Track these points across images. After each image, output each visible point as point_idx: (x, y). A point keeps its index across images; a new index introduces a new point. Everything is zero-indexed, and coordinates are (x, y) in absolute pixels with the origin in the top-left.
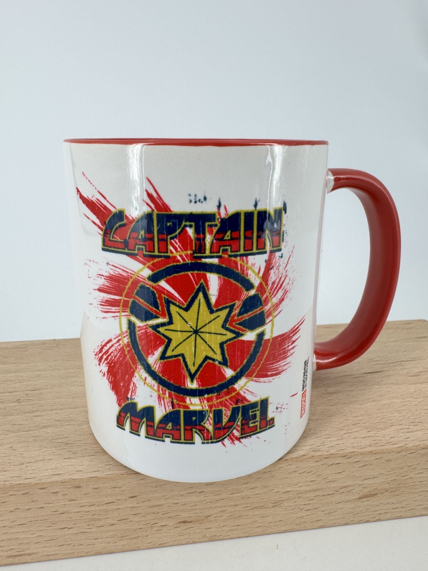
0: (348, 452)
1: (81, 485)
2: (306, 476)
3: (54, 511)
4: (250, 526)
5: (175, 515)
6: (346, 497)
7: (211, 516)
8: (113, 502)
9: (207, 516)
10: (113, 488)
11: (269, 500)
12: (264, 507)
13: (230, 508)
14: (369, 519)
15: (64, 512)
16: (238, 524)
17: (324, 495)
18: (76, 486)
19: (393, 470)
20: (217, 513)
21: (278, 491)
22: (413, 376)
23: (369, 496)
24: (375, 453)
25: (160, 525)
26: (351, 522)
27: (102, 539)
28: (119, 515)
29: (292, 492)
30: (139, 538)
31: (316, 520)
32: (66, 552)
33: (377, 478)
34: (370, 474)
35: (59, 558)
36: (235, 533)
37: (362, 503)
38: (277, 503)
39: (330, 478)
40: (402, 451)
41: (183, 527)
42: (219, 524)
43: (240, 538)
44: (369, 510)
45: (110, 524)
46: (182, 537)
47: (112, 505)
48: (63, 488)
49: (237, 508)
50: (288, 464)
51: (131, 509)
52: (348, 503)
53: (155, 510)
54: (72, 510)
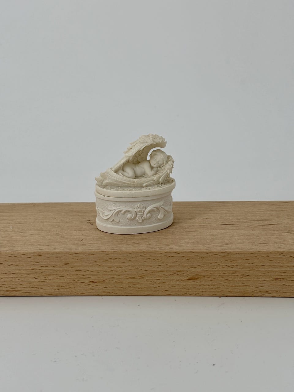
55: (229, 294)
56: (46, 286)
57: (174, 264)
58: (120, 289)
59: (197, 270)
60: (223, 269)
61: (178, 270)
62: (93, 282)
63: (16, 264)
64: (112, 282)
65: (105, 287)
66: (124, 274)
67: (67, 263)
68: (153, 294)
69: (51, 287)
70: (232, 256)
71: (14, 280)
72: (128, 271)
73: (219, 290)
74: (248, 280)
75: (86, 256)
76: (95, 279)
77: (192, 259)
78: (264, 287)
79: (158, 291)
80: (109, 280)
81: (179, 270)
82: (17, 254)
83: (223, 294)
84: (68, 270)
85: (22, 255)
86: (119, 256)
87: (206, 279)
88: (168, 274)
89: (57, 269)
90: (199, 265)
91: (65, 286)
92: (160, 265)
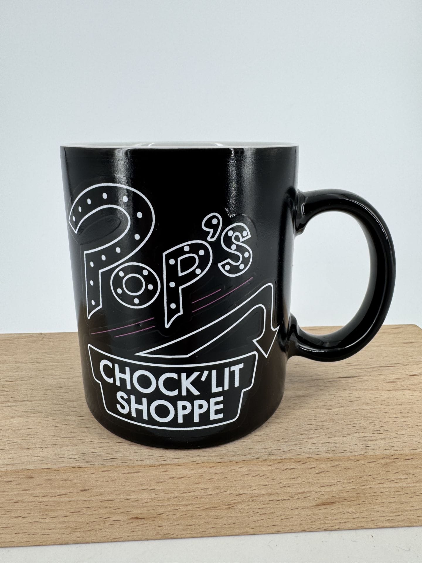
0: (304, 457)
1: (34, 475)
2: (259, 479)
3: (9, 499)
4: (204, 526)
5: (127, 511)
6: (302, 503)
7: (163, 514)
8: (65, 494)
9: (159, 513)
10: (65, 480)
11: (222, 501)
12: (216, 508)
13: (183, 507)
14: (327, 528)
15: (18, 501)
16: (191, 524)
17: (279, 499)
18: (28, 476)
19: (352, 479)
20: (170, 512)
21: (230, 493)
22: (389, 382)
23: (326, 503)
24: (332, 460)
25: (113, 520)
26: (309, 529)
27: (56, 529)
28: (72, 507)
29: (245, 495)
30: (92, 531)
31: (272, 525)
32: (22, 540)
33: (335, 485)
34: (327, 481)
35: (15, 546)
36: (189, 533)
37: (319, 511)
38: (230, 505)
39: (284, 483)
40: (360, 459)
41: (136, 523)
42: (171, 522)
43: (194, 537)
44: (328, 518)
45: (63, 516)
46: (135, 534)
47: (64, 497)
48: (16, 478)
49: (190, 508)
50: (239, 466)
51: (83, 502)
52: (305, 509)
53: (107, 504)
54: (26, 499)
55: (385, 525)
56: (44, 529)
57: (293, 481)
58: (189, 527)
59: (334, 490)
60: (381, 486)
61: (300, 491)
62: (137, 518)
64: (174, 517)
65: (160, 525)
66: (198, 502)
67: (86, 489)
69: (54, 530)
70: (400, 463)
72: (207, 497)
73: (369, 520)
75: (124, 475)
76: (141, 514)
77: (328, 471)
79: (260, 526)
80: (167, 514)
81: (302, 491)
83: (375, 525)
84: (88, 501)
86: (188, 473)
87: (349, 503)
88: (280, 499)
89: (66, 499)
90: (339, 481)
91: (81, 528)
92: (267, 485)
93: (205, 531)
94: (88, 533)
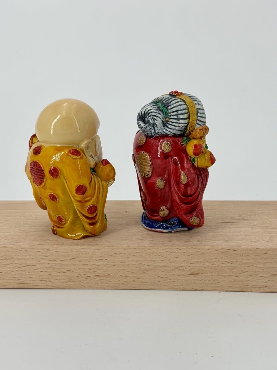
55: (228, 289)
56: (54, 279)
57: (176, 259)
58: (124, 283)
59: (198, 266)
60: (223, 265)
61: (180, 265)
62: (98, 276)
63: (26, 258)
64: (117, 276)
65: (110, 281)
66: (128, 268)
67: (74, 258)
68: (155, 288)
69: (59, 280)
70: (231, 252)
71: (24, 273)
72: (132, 265)
73: (219, 285)
74: (246, 276)
75: (92, 251)
76: (101, 273)
77: (193, 255)
78: (262, 283)
79: (160, 285)
80: (113, 274)
81: (181, 265)
82: (27, 248)
83: (223, 289)
84: (75, 264)
85: (32, 250)
86: (124, 251)
87: (206, 274)
88: (170, 269)
89: (65, 263)
90: (200, 260)
91: (72, 280)
92: (162, 261)
93: (133, 286)
94: (75, 283)
